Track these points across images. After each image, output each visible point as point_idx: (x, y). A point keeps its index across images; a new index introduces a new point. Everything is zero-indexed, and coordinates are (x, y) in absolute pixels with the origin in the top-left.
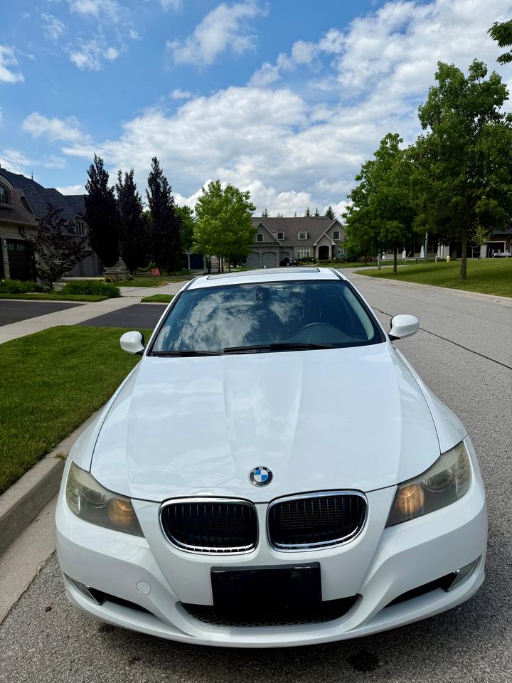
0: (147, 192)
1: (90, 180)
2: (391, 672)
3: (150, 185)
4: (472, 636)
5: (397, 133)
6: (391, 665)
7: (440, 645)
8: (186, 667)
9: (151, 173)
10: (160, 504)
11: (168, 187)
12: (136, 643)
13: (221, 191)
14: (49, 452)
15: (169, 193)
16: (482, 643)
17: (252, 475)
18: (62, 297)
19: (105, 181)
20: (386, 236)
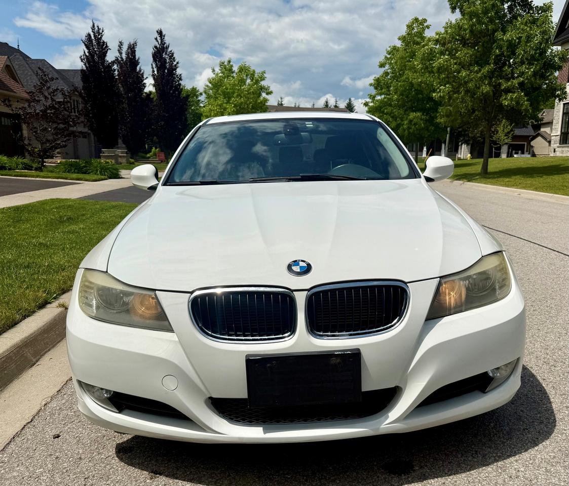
0: (153, 68)
1: (86, 51)
2: (427, 474)
3: (155, 60)
4: (506, 444)
5: (424, 18)
6: (426, 470)
7: (474, 453)
8: (212, 478)
9: (156, 47)
10: (189, 294)
11: (175, 63)
12: (157, 461)
13: (233, 72)
14: (50, 303)
15: (175, 69)
16: (515, 450)
17: (289, 267)
18: (54, 175)
19: (103, 53)
20: (409, 128)
